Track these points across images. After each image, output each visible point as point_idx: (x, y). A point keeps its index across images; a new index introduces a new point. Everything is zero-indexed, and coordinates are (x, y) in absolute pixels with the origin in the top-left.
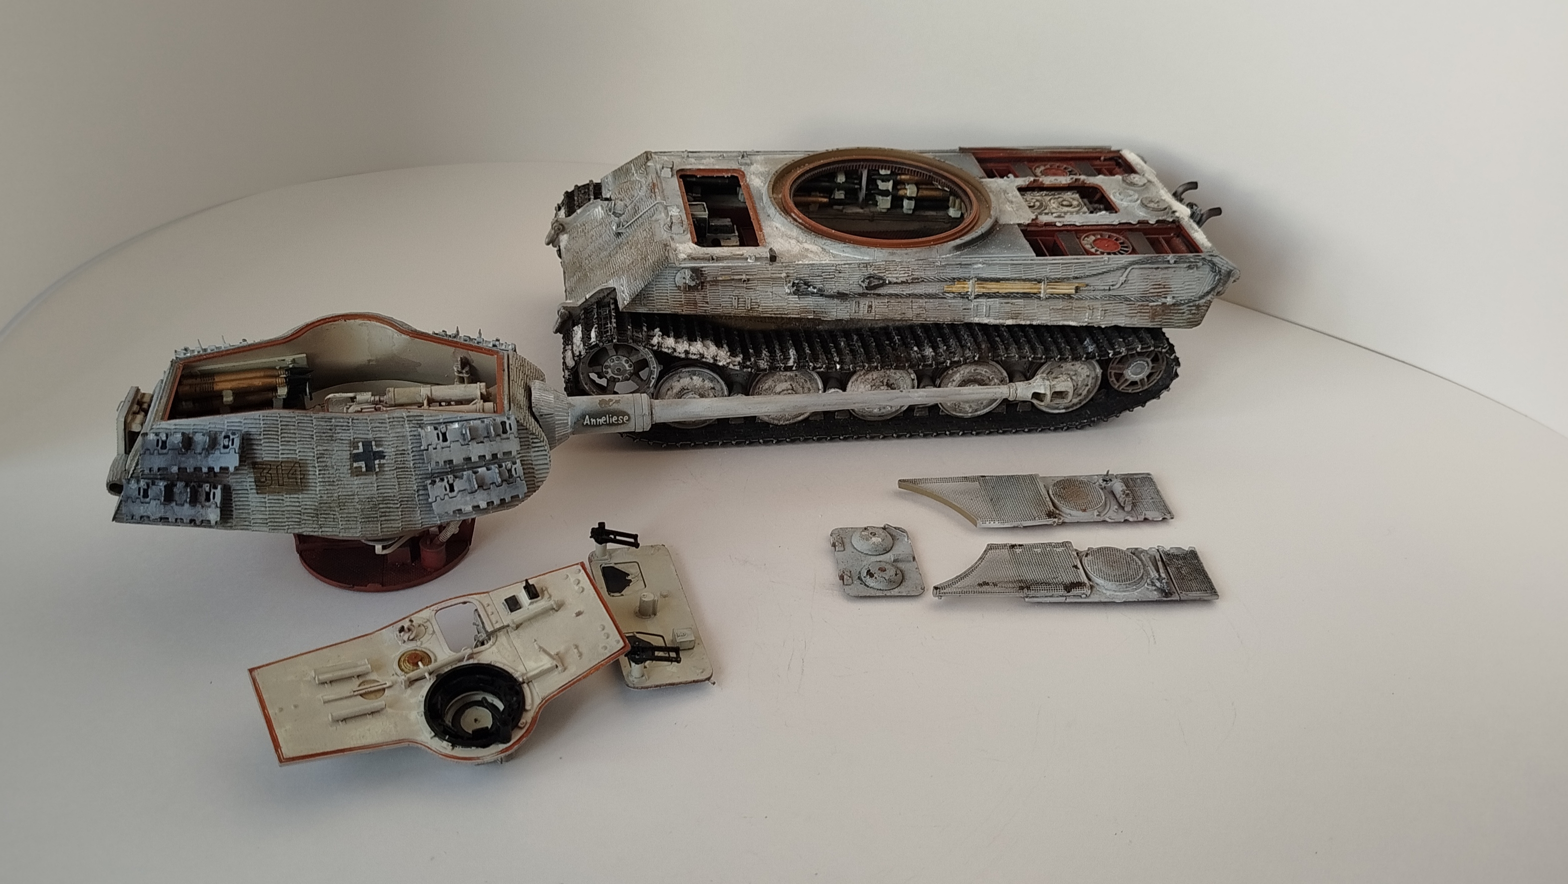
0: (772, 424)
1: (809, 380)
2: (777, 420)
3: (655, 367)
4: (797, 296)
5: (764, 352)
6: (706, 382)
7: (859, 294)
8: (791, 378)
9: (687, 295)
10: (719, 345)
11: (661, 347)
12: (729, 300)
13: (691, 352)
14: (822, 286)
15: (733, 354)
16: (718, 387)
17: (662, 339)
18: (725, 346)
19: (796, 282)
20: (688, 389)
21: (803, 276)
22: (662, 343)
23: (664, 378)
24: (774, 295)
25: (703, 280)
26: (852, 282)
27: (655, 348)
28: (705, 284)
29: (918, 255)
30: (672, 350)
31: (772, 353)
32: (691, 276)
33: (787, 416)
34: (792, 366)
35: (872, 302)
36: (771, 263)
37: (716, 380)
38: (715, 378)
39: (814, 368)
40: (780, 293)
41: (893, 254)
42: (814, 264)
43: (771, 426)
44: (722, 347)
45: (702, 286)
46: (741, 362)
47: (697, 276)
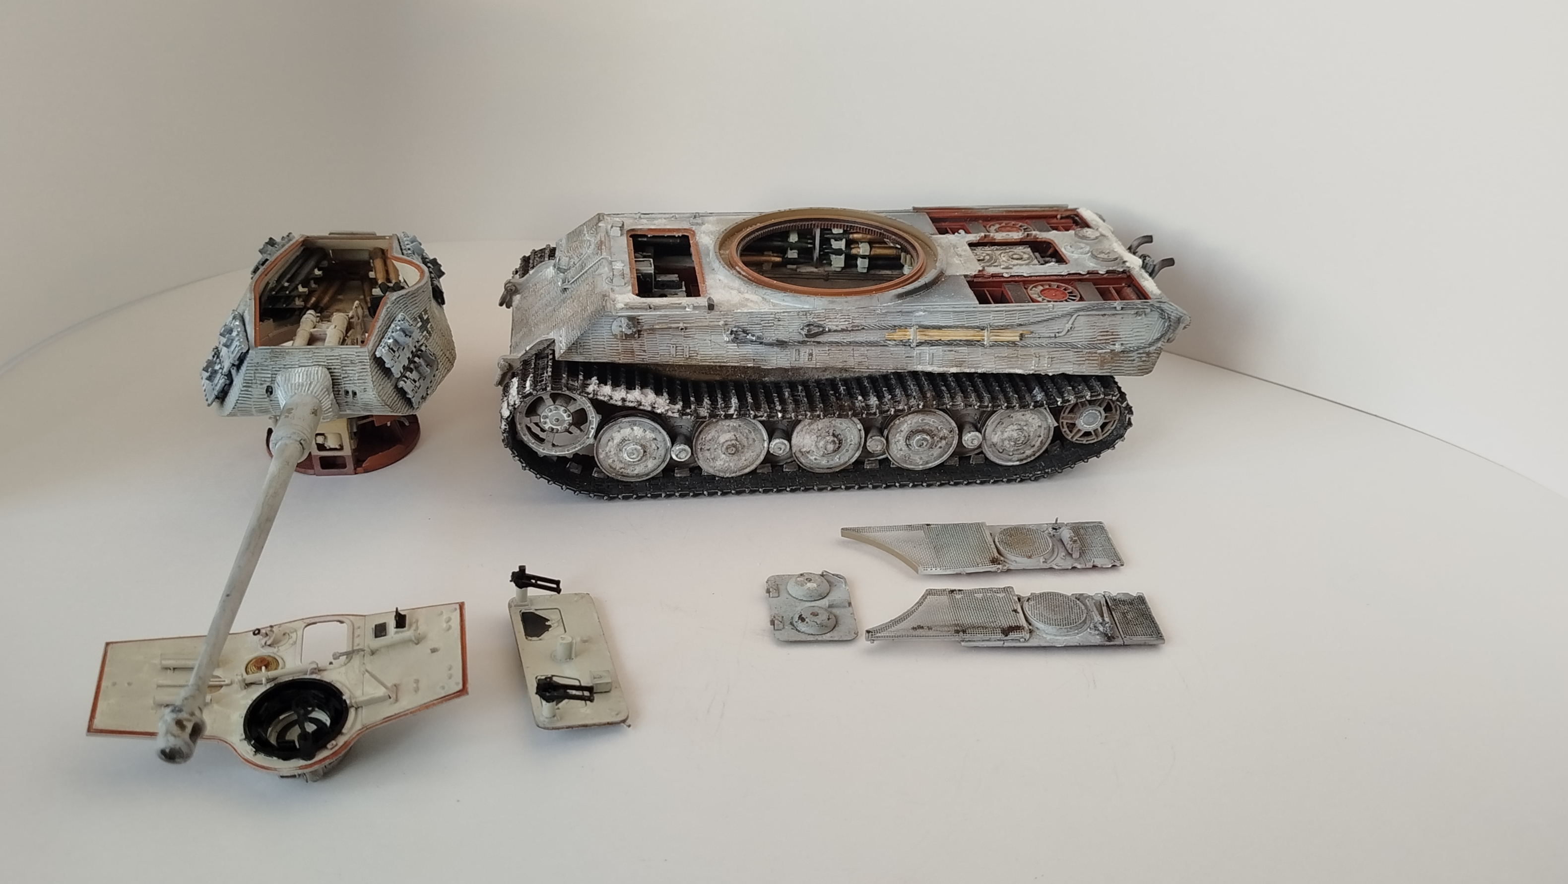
0: (718, 477)
1: (753, 430)
2: (722, 472)
3: (594, 418)
4: (736, 345)
5: (706, 400)
6: (647, 432)
7: (799, 342)
8: (735, 429)
9: (624, 343)
10: (658, 393)
11: (597, 394)
12: (667, 348)
13: (628, 399)
14: (761, 334)
15: (673, 401)
16: (659, 438)
17: (598, 387)
18: (665, 394)
19: (734, 329)
20: (629, 440)
21: (741, 324)
22: (598, 391)
23: (604, 429)
24: (713, 344)
25: (639, 329)
26: (792, 330)
27: (591, 396)
28: (642, 333)
29: (858, 303)
30: (609, 398)
31: (714, 402)
32: (628, 324)
33: (733, 468)
34: (733, 415)
35: (812, 350)
36: (709, 311)
37: (657, 431)
38: (657, 429)
39: (755, 417)
40: (718, 341)
41: (833, 302)
42: (752, 312)
43: (717, 478)
44: (662, 395)
45: (639, 335)
46: (680, 409)
47: (633, 324)
